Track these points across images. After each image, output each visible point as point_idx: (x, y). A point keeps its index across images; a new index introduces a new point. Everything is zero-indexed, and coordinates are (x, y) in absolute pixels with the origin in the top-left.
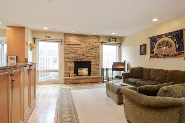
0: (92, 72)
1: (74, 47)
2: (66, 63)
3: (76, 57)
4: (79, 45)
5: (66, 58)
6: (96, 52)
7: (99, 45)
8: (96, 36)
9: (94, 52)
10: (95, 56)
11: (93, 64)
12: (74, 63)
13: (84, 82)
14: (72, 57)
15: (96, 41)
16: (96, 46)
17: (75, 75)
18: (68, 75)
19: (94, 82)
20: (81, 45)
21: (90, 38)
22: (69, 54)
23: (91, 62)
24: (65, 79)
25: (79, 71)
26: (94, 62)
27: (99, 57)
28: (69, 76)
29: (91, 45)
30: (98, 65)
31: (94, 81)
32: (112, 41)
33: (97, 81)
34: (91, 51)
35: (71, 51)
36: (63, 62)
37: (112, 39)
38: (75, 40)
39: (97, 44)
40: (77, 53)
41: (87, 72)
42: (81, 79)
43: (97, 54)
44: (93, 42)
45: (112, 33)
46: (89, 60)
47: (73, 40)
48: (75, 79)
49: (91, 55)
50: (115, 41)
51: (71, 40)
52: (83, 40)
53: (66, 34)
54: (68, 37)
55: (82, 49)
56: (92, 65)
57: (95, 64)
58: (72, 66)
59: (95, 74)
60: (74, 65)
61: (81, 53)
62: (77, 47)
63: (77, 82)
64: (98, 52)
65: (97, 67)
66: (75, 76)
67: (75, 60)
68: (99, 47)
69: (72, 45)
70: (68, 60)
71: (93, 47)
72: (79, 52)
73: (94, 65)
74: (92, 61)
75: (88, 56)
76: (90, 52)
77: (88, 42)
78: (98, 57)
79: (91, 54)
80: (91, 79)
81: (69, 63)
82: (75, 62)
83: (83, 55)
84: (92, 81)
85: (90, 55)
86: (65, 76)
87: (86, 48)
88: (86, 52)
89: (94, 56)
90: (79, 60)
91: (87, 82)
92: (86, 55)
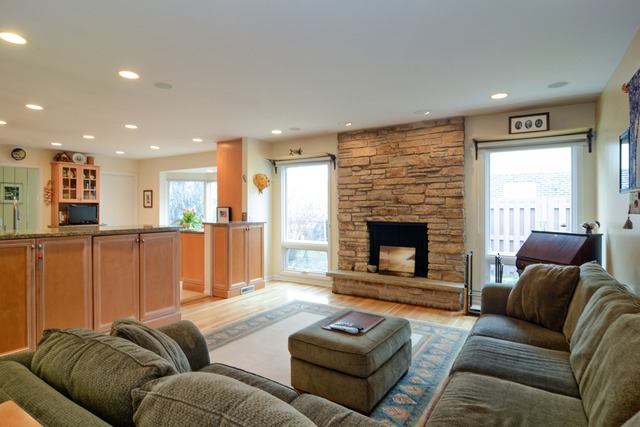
0: (430, 266)
1: (364, 172)
2: (344, 227)
3: (370, 207)
4: (381, 165)
5: (342, 210)
6: (450, 185)
7: (459, 157)
8: (448, 121)
9: (437, 186)
10: (442, 200)
11: (435, 235)
12: (366, 228)
13: (393, 298)
14: (361, 207)
15: (449, 139)
16: (446, 161)
17: (371, 267)
18: (350, 267)
19: (431, 307)
20: (390, 165)
21: (422, 132)
22: (351, 199)
23: (427, 224)
24: (335, 278)
25: (383, 255)
26: (439, 227)
27: (460, 206)
28: (353, 269)
29: (425, 158)
30: (458, 238)
31: (430, 303)
32: (523, 129)
33: (442, 305)
34: (427, 184)
35: (356, 189)
36: (336, 223)
37: (523, 120)
38: (368, 151)
39: (451, 151)
40: (374, 195)
41: (413, 262)
42: (381, 284)
43: (452, 192)
44: (433, 147)
45: (494, 97)
46: (416, 219)
47: (363, 150)
48: (363, 282)
49: (428, 200)
50: (544, 127)
51: (356, 153)
52: (393, 146)
53: (342, 136)
54: (348, 144)
55: (394, 176)
56: (430, 238)
57: (444, 235)
58: (362, 236)
59: (443, 274)
60: (368, 235)
61: (388, 194)
62: (374, 172)
63: (369, 293)
64: (457, 184)
65: (452, 248)
66: (369, 271)
67: (370, 219)
68: (460, 164)
69: (358, 169)
70: (348, 218)
71: (434, 166)
72: (382, 190)
73: (437, 239)
74: (430, 220)
75: (416, 201)
76: (421, 188)
77: (414, 150)
78: (458, 207)
79: (426, 196)
80: (417, 292)
81: (351, 227)
82: (369, 224)
83: (397, 201)
84: (424, 302)
85: (420, 198)
86: (340, 269)
87: (404, 173)
88: (407, 188)
89: (438, 200)
90: (382, 219)
91: (402, 299)
92: (407, 198)
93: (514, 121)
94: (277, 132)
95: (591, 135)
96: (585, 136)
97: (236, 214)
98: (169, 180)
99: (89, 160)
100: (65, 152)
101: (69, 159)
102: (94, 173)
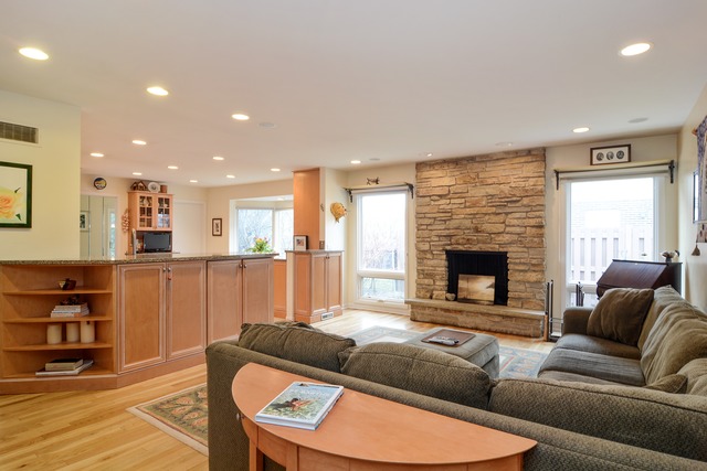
0: (510, 295)
1: (443, 201)
2: (422, 256)
3: (450, 236)
4: (460, 195)
5: (421, 239)
6: (530, 215)
7: (540, 188)
8: (529, 152)
9: (518, 215)
10: (523, 229)
11: (515, 264)
12: (444, 257)
13: (473, 325)
14: (439, 236)
15: (530, 169)
16: (527, 191)
17: (449, 296)
18: (428, 295)
19: (511, 334)
20: (469, 194)
21: (502, 162)
22: (429, 228)
23: (507, 253)
24: (414, 305)
25: (462, 284)
26: (519, 255)
27: (542, 236)
28: (431, 297)
29: (506, 188)
30: (539, 267)
31: (510, 330)
32: (605, 160)
33: (523, 332)
34: (507, 214)
35: (435, 218)
36: (414, 252)
37: (605, 152)
38: (447, 181)
39: (532, 181)
40: (453, 224)
41: (493, 290)
42: (461, 312)
43: (533, 222)
44: (515, 177)
45: (576, 130)
46: (496, 248)
47: (441, 180)
48: (442, 309)
49: (508, 229)
50: (626, 158)
51: (435, 182)
52: (473, 175)
53: (420, 166)
54: (426, 174)
55: (474, 205)
56: (510, 267)
57: (524, 264)
58: (440, 265)
59: (523, 302)
60: (446, 263)
61: (467, 223)
62: (452, 201)
63: (449, 321)
64: (538, 213)
65: (533, 277)
66: (447, 299)
67: (448, 248)
68: (541, 194)
69: (437, 198)
70: (426, 247)
71: (514, 195)
72: (461, 219)
73: (517, 268)
74: (510, 249)
75: (496, 231)
76: (501, 218)
77: (494, 180)
78: (539, 234)
79: (507, 226)
80: (497, 319)
81: (429, 256)
82: (448, 252)
83: (477, 230)
84: (504, 329)
85: (501, 228)
86: (418, 297)
87: (484, 203)
88: (487, 217)
89: (518, 230)
90: (461, 248)
91: (481, 327)
92: (487, 227)
93: (595, 153)
94: (356, 162)
95: (672, 166)
96: (666, 168)
97: (313, 242)
98: (238, 208)
99: (163, 189)
100: (141, 181)
101: (145, 188)
102: (167, 201)
